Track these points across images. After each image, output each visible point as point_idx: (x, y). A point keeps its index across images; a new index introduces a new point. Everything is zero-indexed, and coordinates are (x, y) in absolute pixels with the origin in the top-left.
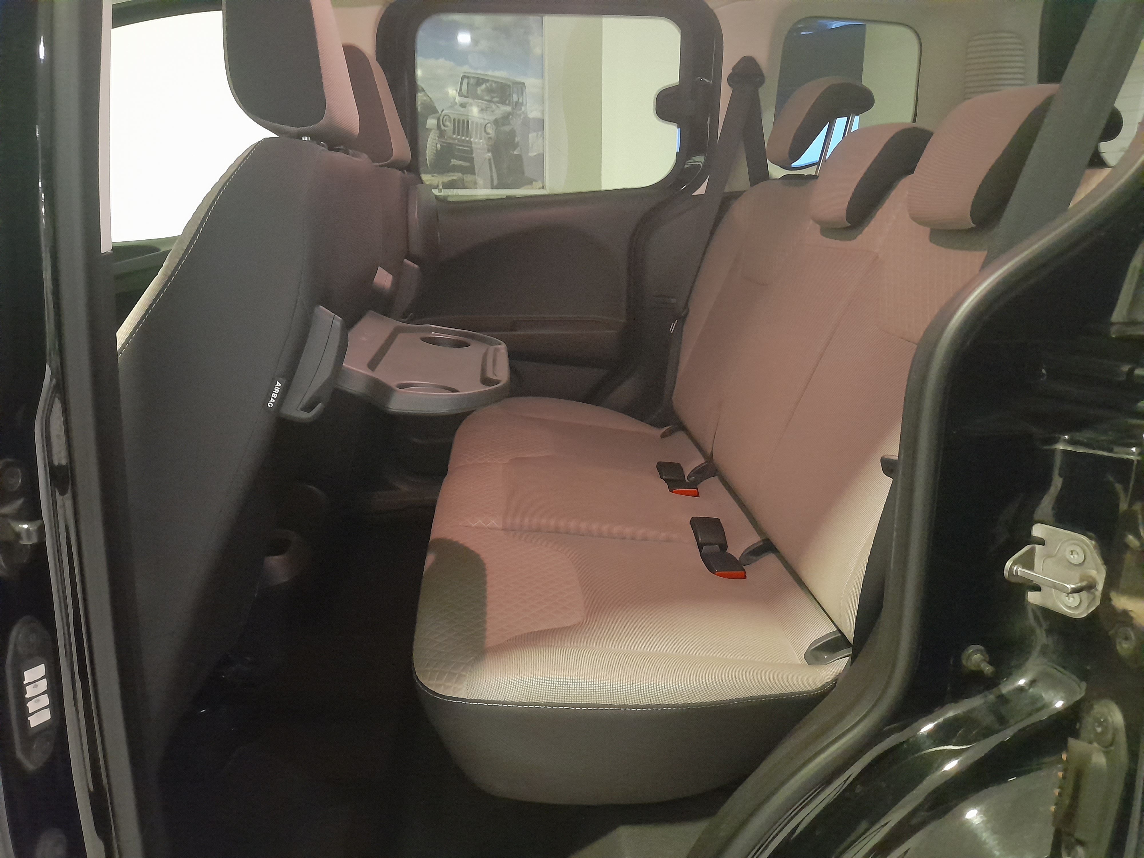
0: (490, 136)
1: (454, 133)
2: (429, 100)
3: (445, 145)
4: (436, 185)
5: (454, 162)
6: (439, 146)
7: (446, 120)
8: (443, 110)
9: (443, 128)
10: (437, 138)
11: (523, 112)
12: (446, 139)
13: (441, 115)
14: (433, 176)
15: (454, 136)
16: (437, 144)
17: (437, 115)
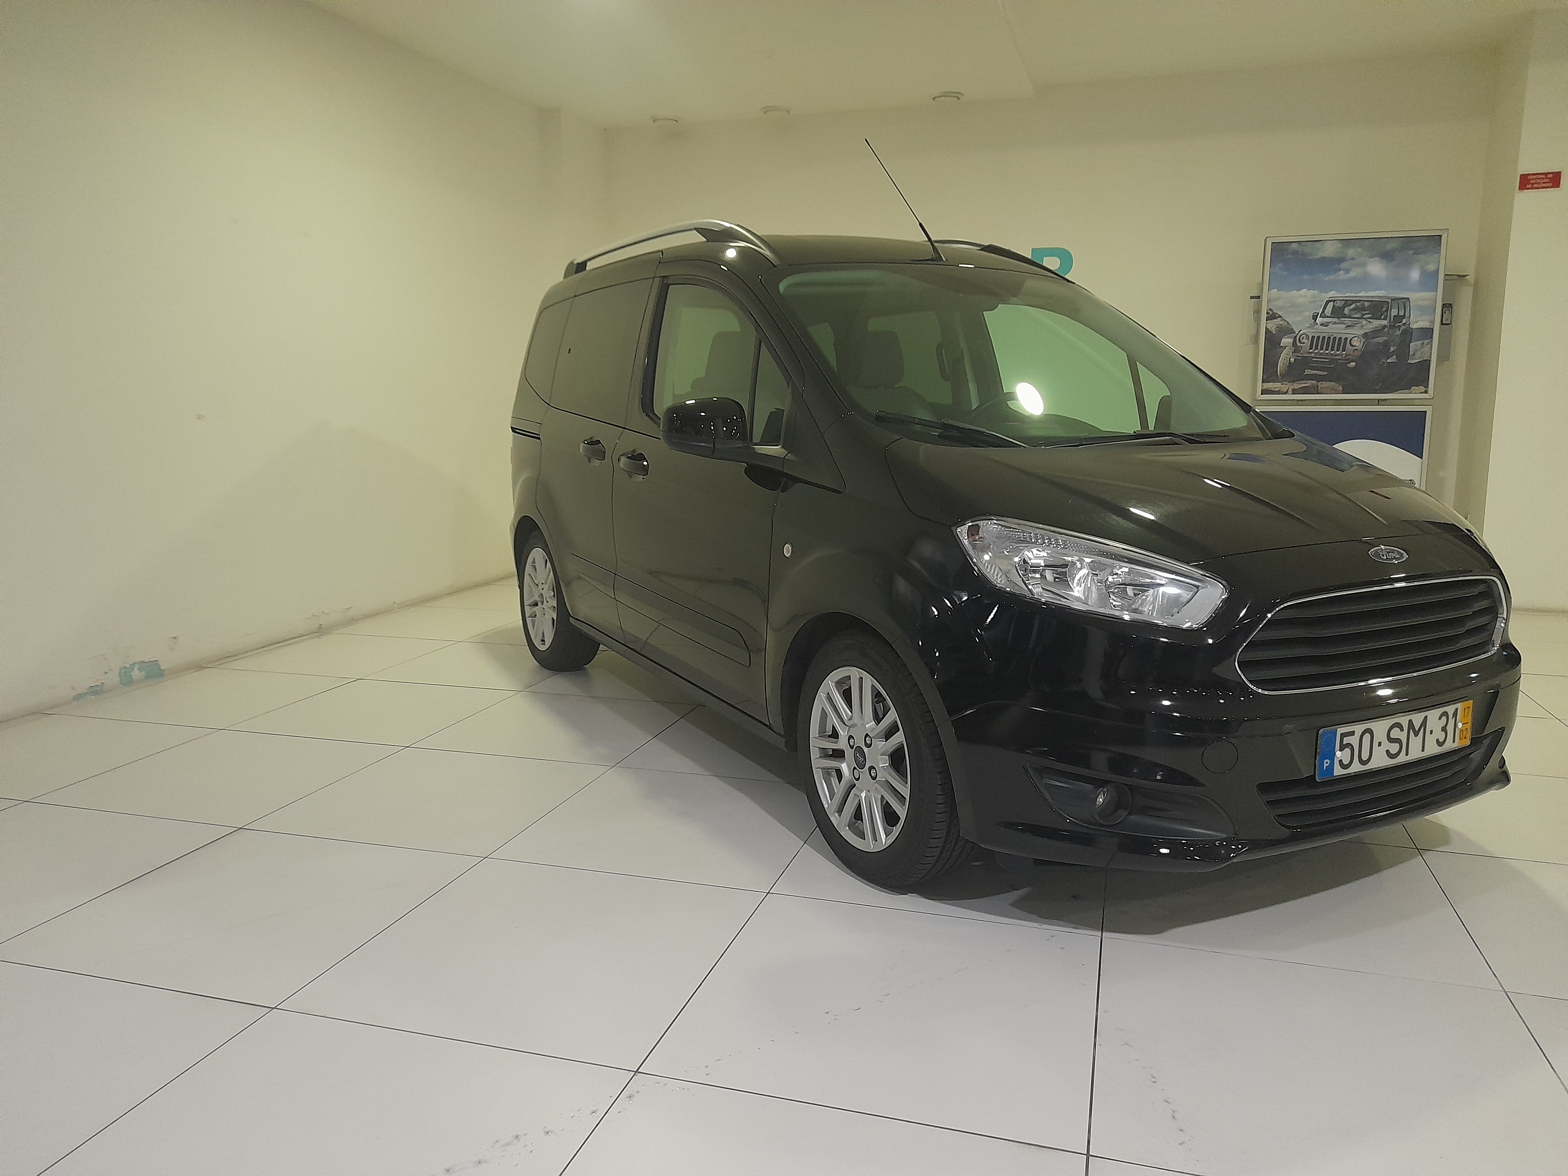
0: (1355, 348)
1: (1311, 349)
2: (1286, 323)
3: (1300, 358)
4: (1286, 391)
5: (1308, 372)
6: (1292, 360)
7: (1303, 338)
8: (1301, 330)
9: (1299, 344)
10: (1291, 353)
11: (1404, 324)
12: (1301, 354)
13: (1297, 334)
14: (1283, 384)
15: (1311, 351)
16: (1290, 358)
17: (1295, 335)
